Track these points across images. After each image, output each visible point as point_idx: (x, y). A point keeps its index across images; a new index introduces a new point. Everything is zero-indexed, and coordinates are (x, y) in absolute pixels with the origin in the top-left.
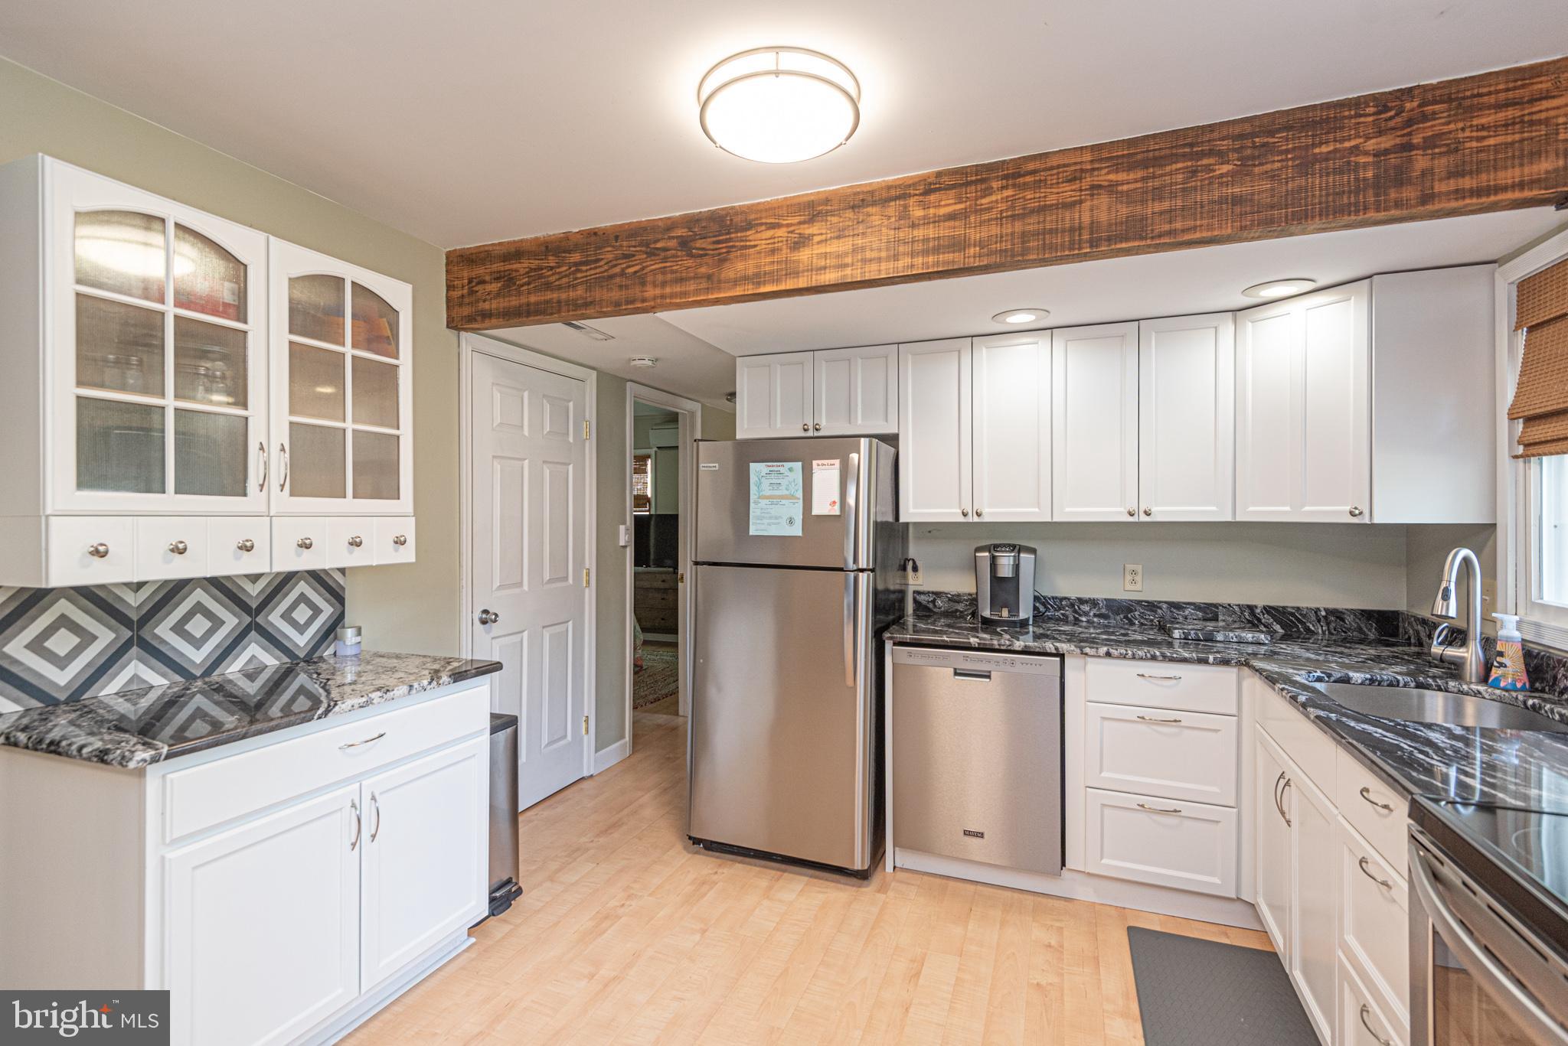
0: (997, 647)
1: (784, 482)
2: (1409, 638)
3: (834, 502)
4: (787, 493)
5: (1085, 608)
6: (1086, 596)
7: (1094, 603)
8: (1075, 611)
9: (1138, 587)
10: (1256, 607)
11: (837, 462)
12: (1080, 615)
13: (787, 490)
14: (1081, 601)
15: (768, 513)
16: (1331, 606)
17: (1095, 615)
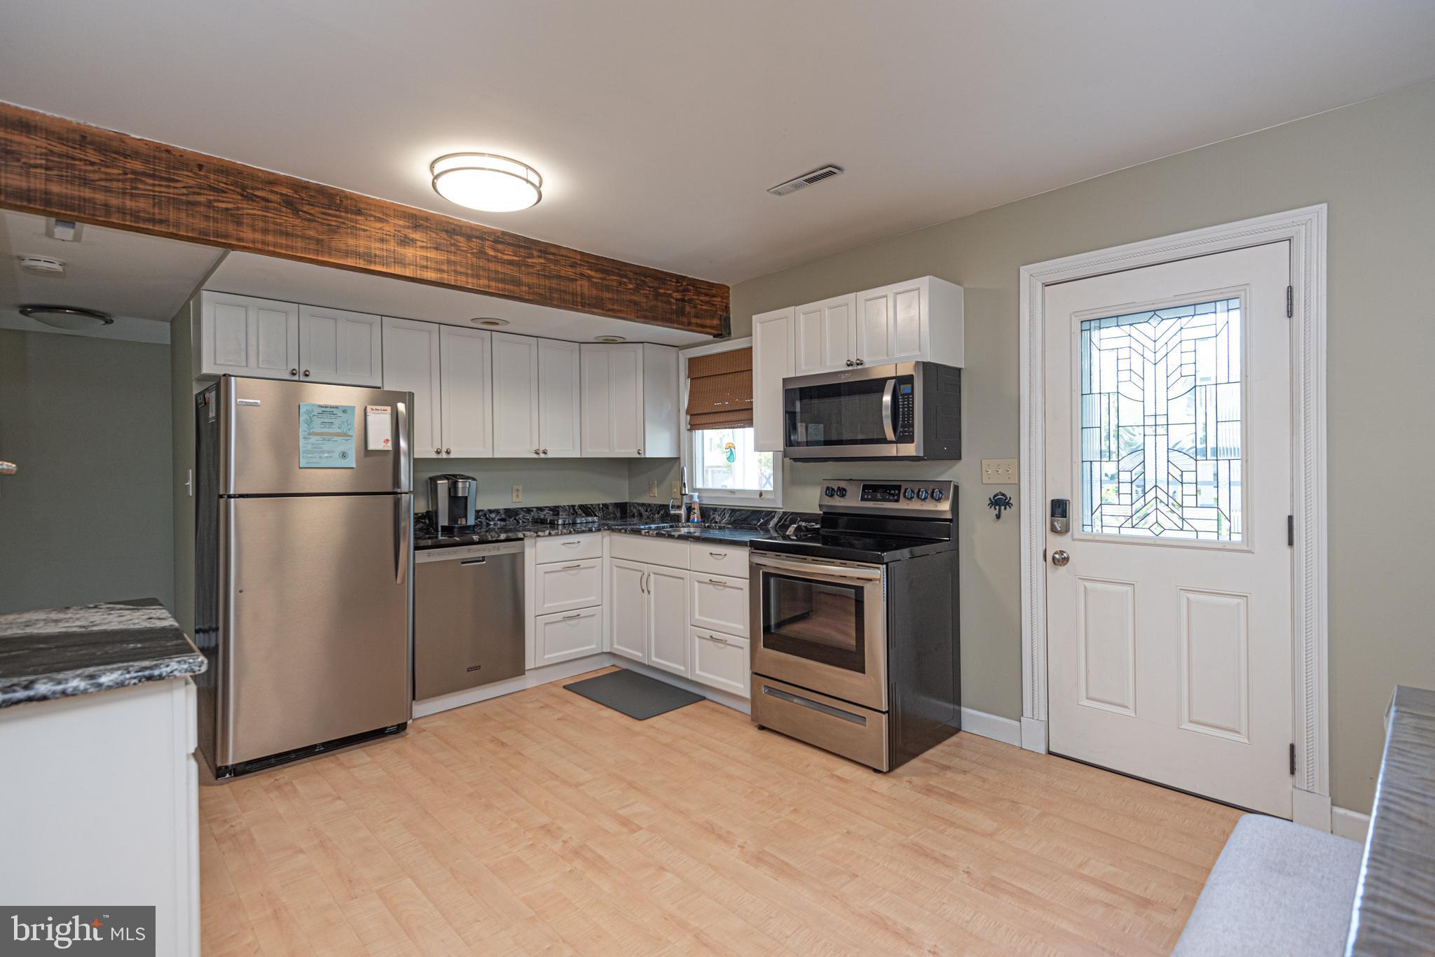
0: (490, 539)
1: (337, 422)
2: (634, 514)
3: (387, 440)
4: (339, 431)
5: (493, 515)
6: (492, 508)
7: (497, 512)
8: (487, 519)
9: (520, 499)
10: (575, 506)
11: (389, 409)
12: (490, 521)
13: (339, 428)
14: (491, 511)
15: (319, 448)
16: (604, 502)
17: (499, 520)
